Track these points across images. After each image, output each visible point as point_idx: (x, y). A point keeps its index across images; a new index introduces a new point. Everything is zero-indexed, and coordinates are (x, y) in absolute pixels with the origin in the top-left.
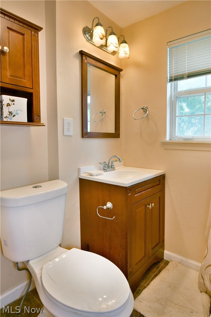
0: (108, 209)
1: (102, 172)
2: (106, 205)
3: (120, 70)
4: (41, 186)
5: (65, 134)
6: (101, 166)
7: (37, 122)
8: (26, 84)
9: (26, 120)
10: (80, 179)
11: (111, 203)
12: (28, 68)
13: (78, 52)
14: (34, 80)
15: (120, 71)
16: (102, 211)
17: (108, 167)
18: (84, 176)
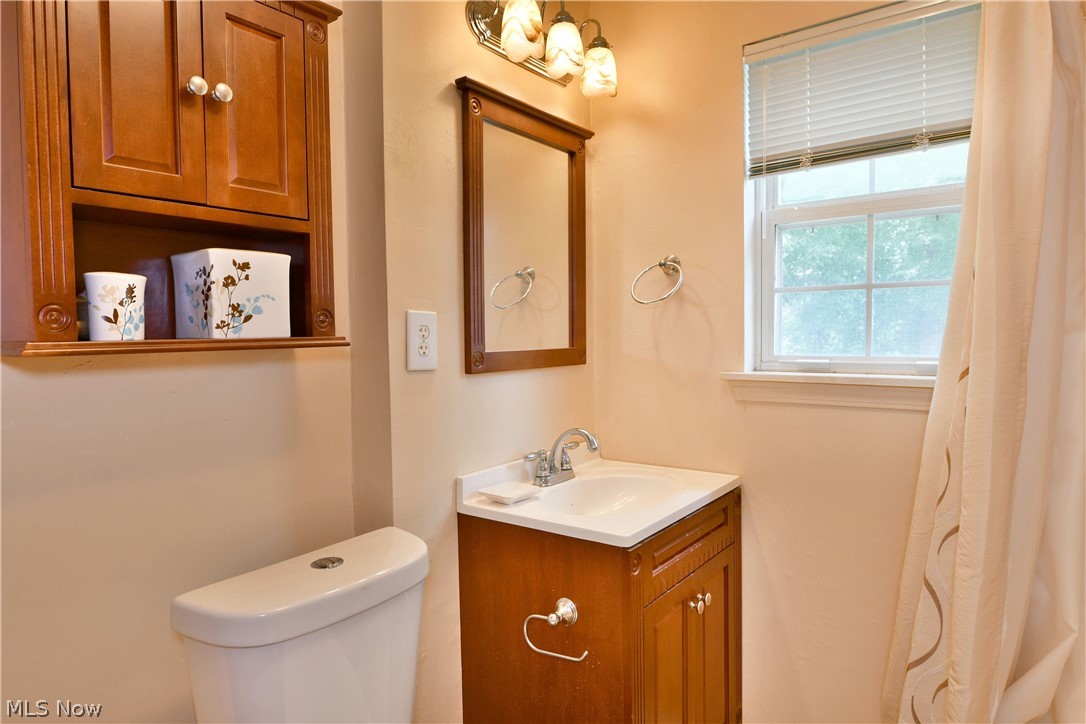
0: (563, 622)
1: (528, 488)
2: (554, 610)
3: (585, 135)
4: (340, 561)
5: (413, 366)
6: (529, 466)
7: (323, 334)
8: (286, 203)
9: (284, 330)
10: (460, 516)
11: (570, 603)
12: (293, 150)
13: (451, 85)
14: (313, 189)
15: (585, 138)
16: (541, 631)
18: (474, 506)
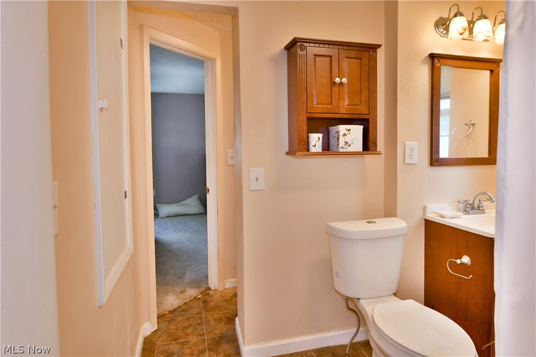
0: (463, 264)
1: (461, 214)
2: (460, 258)
3: (499, 61)
4: (375, 223)
5: (407, 162)
6: (461, 206)
7: (373, 150)
8: (362, 110)
9: (360, 149)
10: (426, 220)
11: (468, 258)
12: (365, 92)
13: (427, 56)
14: (371, 104)
15: (499, 63)
16: (454, 266)
17: (472, 208)
18: (432, 216)
